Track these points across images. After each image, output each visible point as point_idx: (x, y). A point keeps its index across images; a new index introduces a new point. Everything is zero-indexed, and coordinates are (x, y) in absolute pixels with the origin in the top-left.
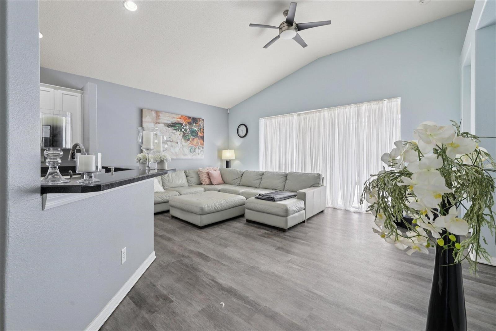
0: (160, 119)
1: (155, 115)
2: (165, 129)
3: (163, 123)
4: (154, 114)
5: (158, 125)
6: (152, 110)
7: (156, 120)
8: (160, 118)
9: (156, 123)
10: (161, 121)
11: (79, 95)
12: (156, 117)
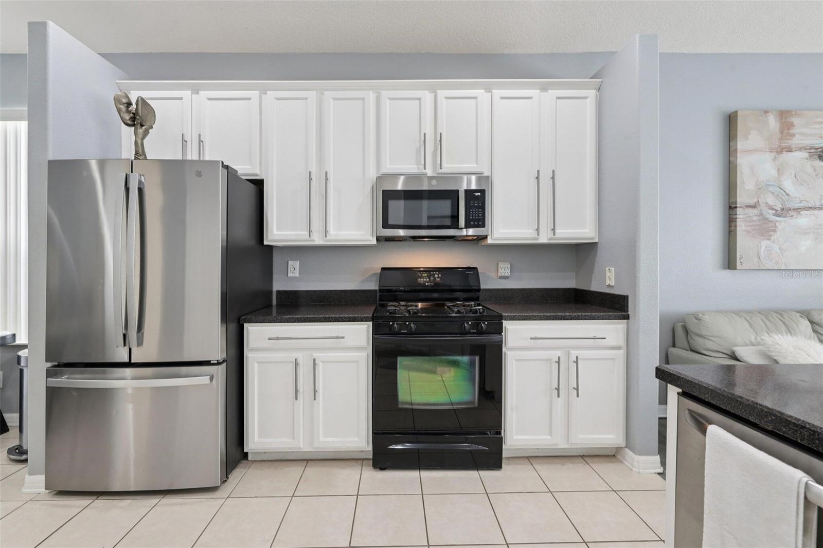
0: (793, 135)
1: (778, 124)
2: (809, 169)
3: (800, 149)
4: (773, 122)
5: (786, 156)
6: (766, 112)
7: (781, 139)
8: (791, 131)
9: (781, 150)
10: (796, 141)
11: (592, 93)
12: (782, 132)
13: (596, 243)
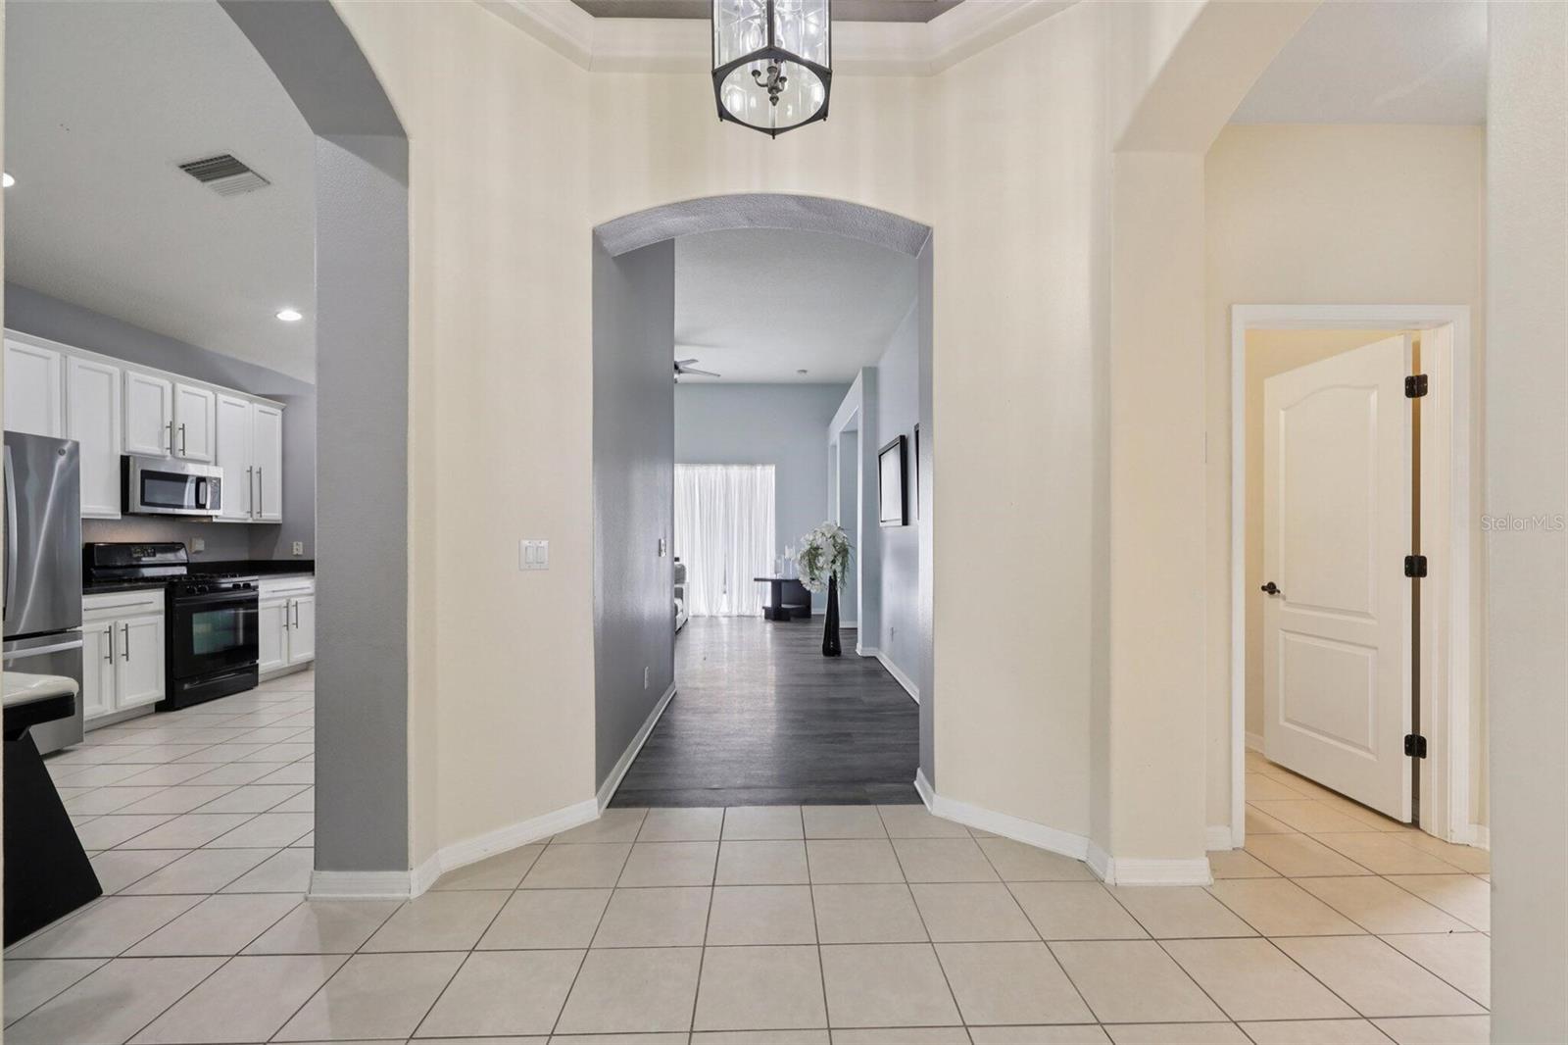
13: (279, 524)
